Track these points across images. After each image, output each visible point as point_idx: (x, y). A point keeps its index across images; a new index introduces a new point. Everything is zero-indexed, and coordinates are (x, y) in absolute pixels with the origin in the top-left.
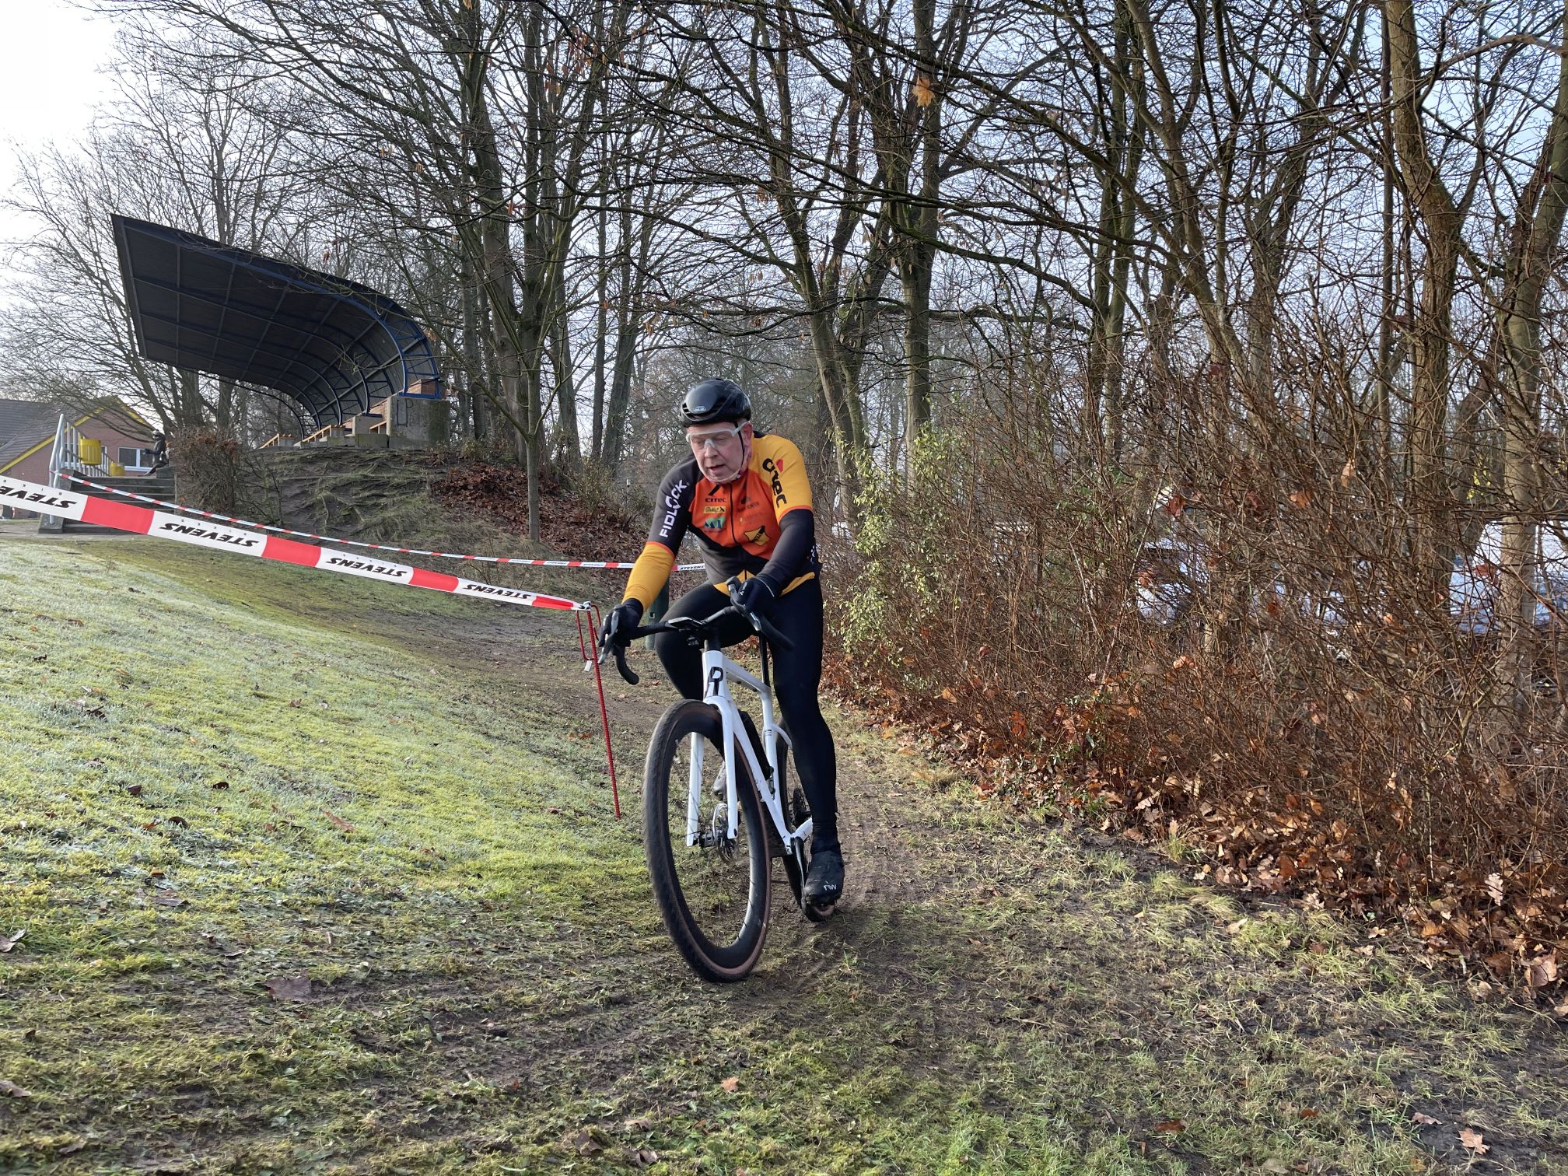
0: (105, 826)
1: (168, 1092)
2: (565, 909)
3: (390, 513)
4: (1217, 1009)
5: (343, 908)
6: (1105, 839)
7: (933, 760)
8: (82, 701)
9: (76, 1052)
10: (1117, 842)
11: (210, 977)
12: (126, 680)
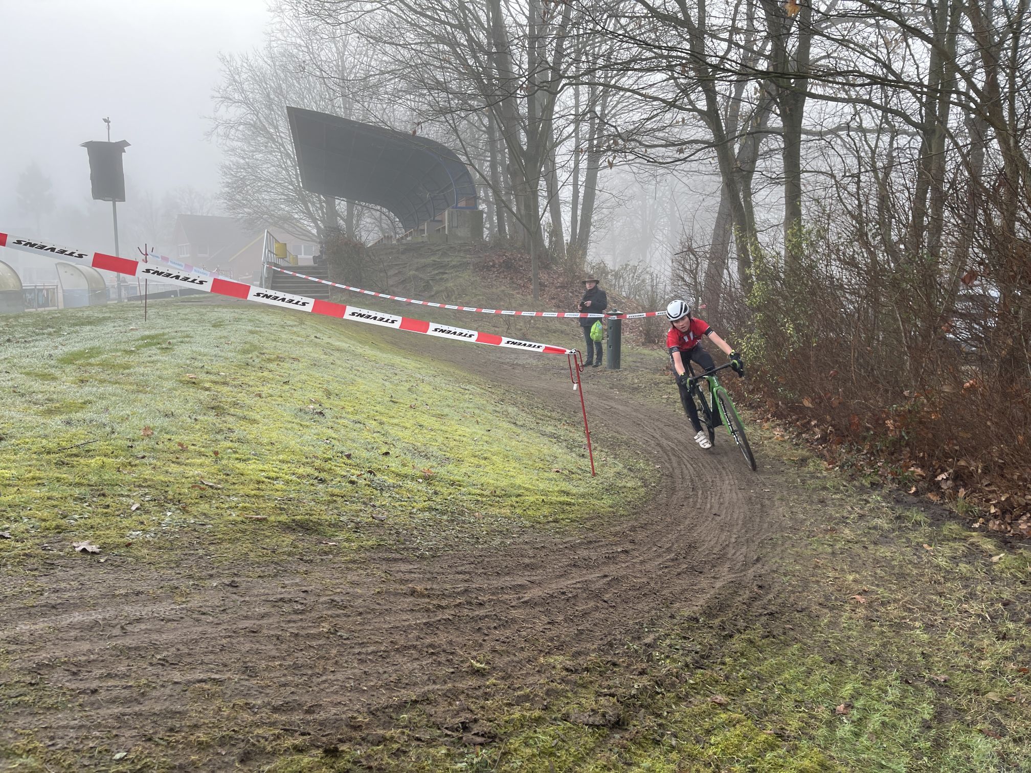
0: (340, 475)
3: (450, 284)
4: (974, 607)
6: (911, 499)
7: (796, 444)
8: (312, 407)
10: (920, 501)
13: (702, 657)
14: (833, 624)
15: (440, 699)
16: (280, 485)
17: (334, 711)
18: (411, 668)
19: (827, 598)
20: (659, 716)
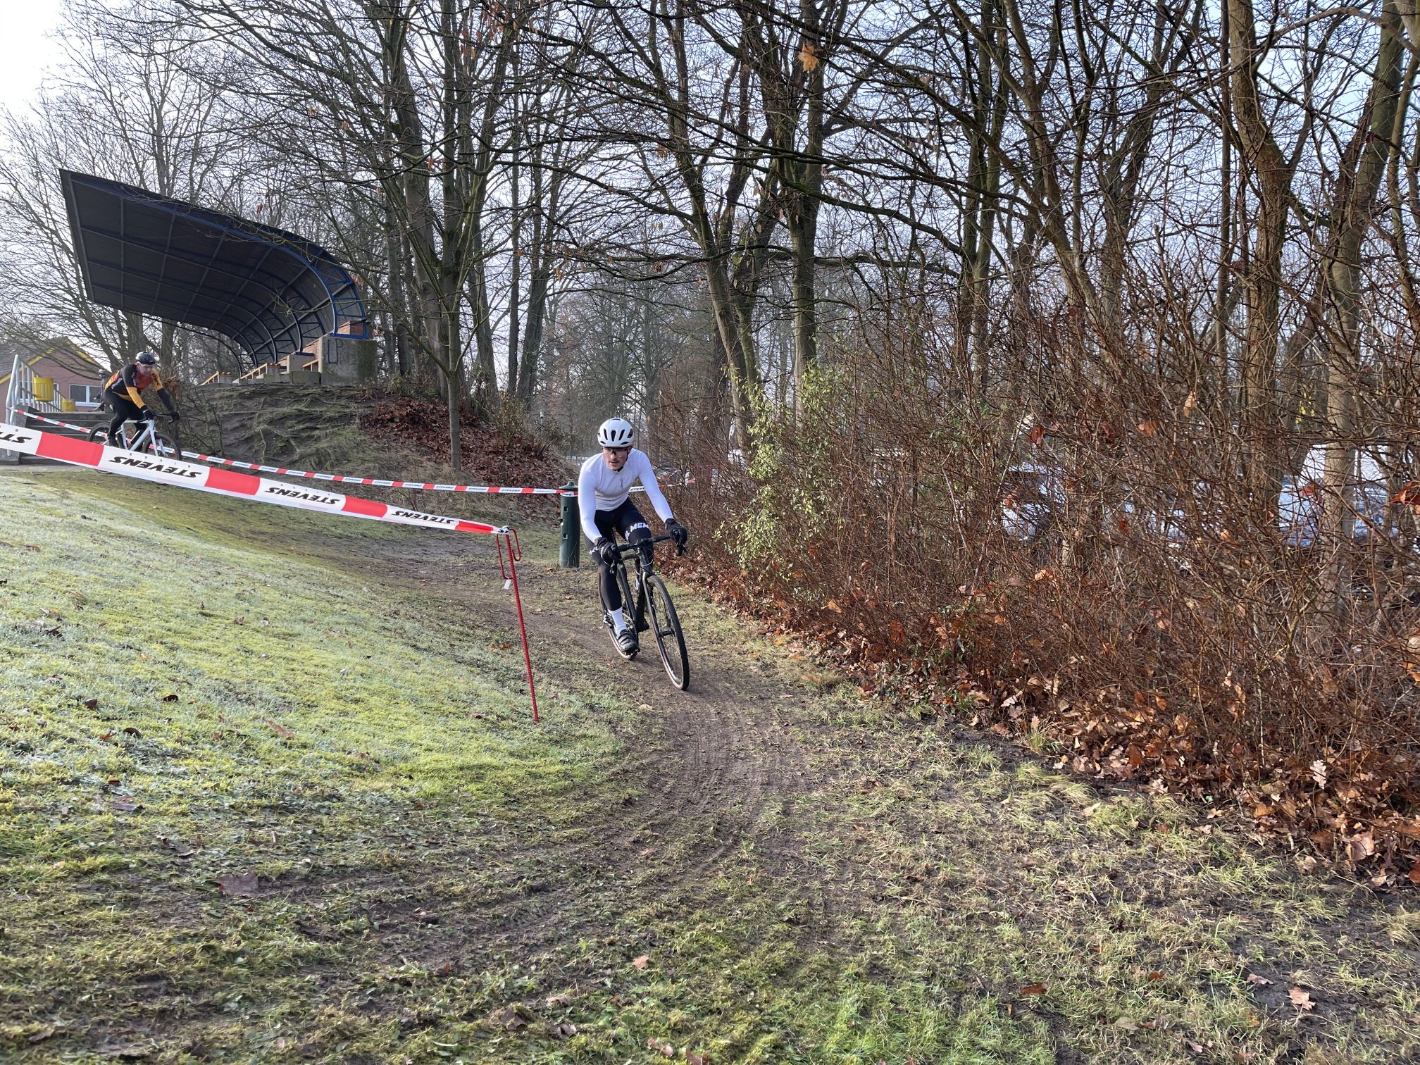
0: (64, 738)
1: (129, 982)
2: (490, 806)
3: (323, 444)
4: (1074, 884)
5: (286, 810)
6: (974, 733)
7: (820, 665)
8: (40, 622)
9: (43, 947)
10: (985, 736)
11: (164, 876)
12: (81, 602)
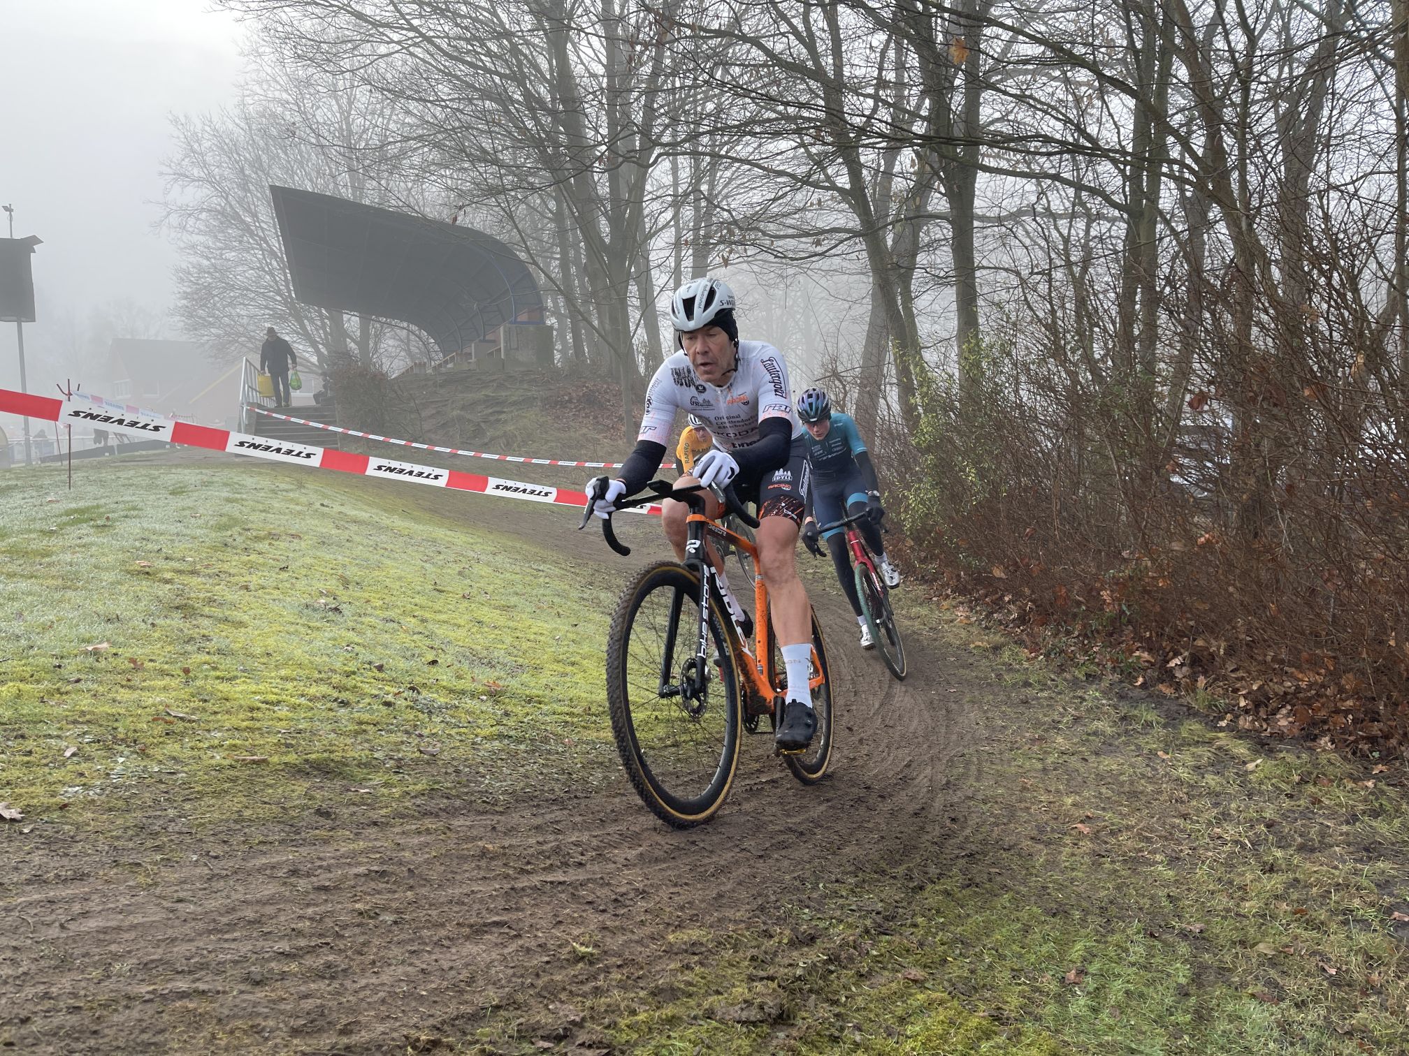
0: (369, 694)
3: (510, 428)
4: (1230, 831)
6: (1137, 693)
7: (986, 628)
8: (323, 601)
12: (345, 582)
13: (886, 919)
14: (1051, 864)
15: (532, 1002)
16: (283, 712)
17: (381, 1028)
18: (488, 960)
19: (1041, 830)
20: (835, 1003)
